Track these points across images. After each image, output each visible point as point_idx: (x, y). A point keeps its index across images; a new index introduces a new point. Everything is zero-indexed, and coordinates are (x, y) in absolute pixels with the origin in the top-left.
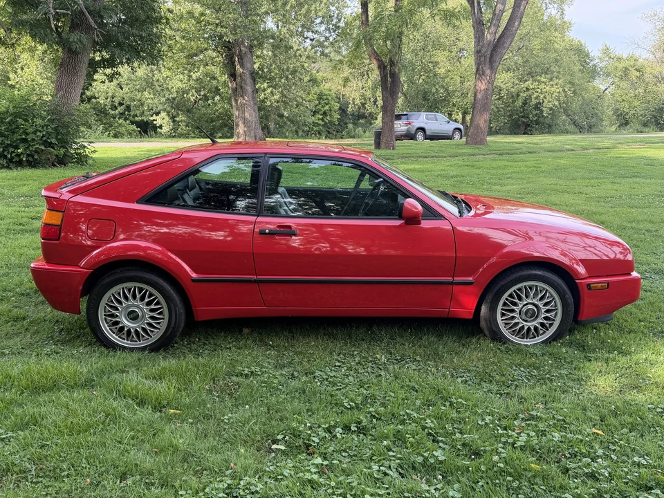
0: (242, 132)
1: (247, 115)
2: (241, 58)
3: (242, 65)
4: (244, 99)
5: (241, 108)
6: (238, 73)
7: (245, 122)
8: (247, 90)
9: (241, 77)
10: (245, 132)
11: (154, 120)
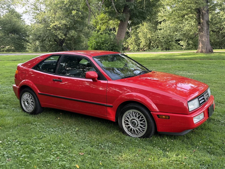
0: (200, 47)
1: (203, 39)
2: (203, 16)
3: (203, 19)
4: (203, 32)
5: (202, 37)
6: (201, 23)
7: (203, 42)
8: (204, 29)
9: (202, 23)
10: (202, 46)
11: (180, 43)
